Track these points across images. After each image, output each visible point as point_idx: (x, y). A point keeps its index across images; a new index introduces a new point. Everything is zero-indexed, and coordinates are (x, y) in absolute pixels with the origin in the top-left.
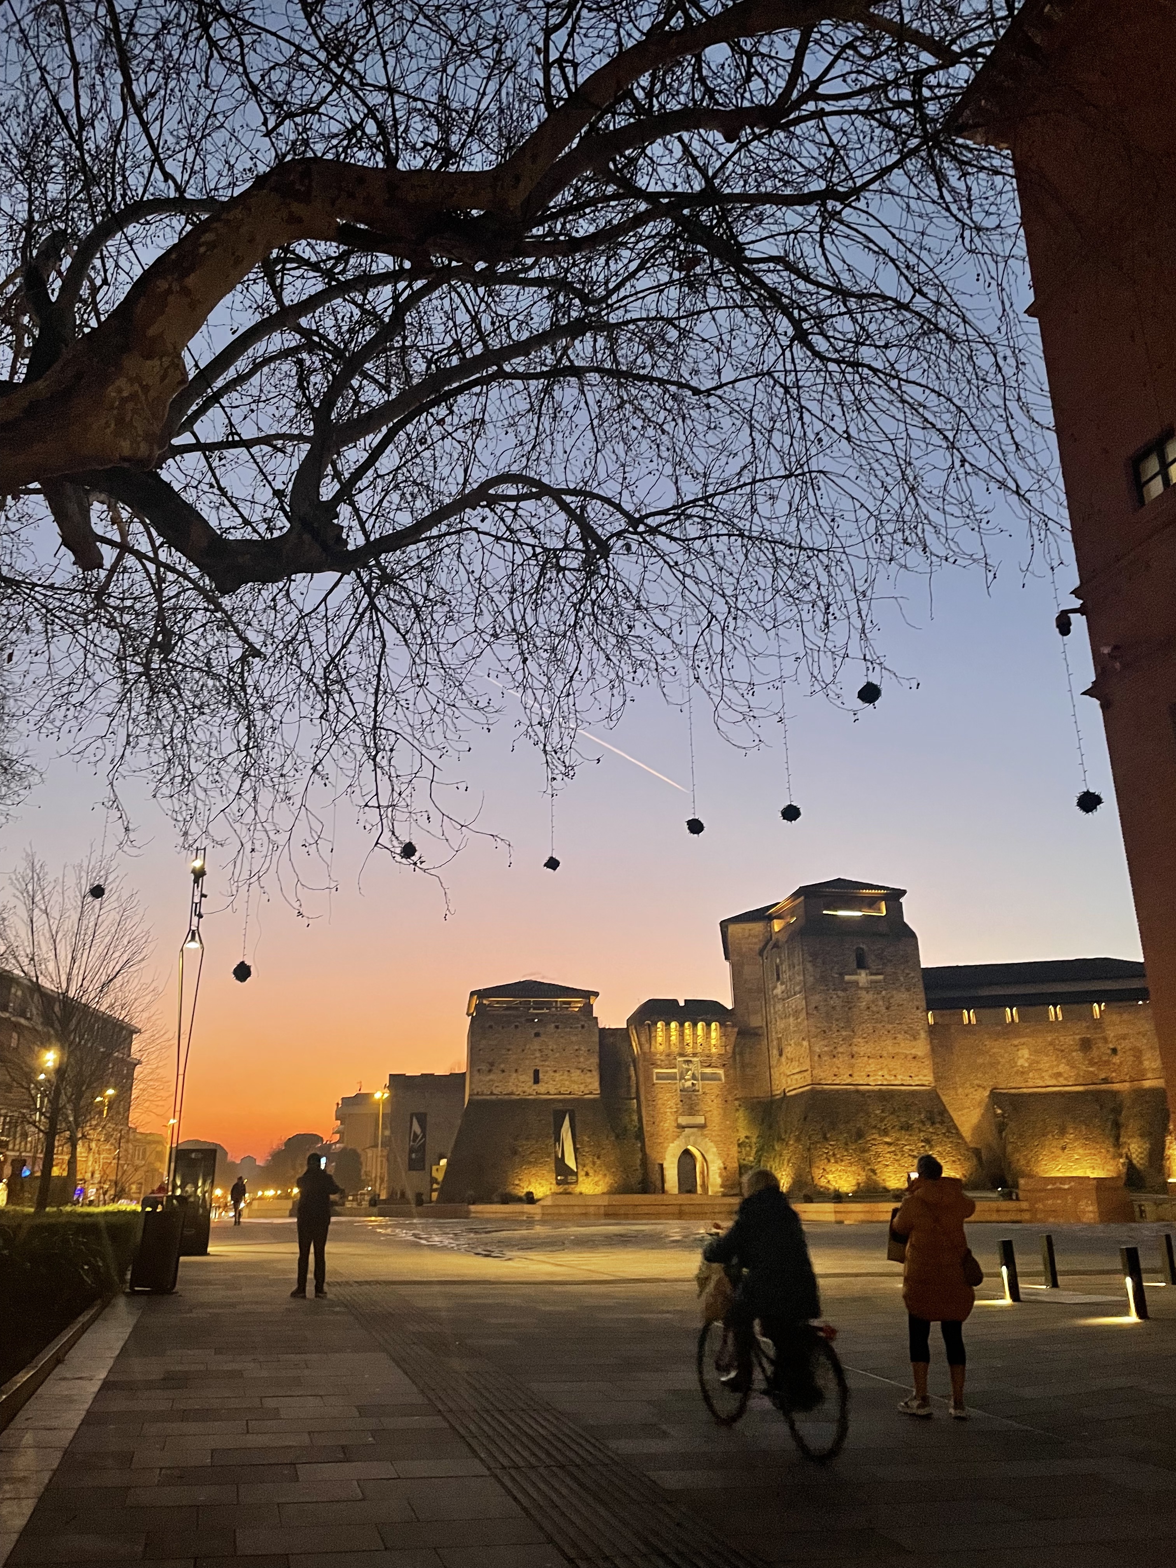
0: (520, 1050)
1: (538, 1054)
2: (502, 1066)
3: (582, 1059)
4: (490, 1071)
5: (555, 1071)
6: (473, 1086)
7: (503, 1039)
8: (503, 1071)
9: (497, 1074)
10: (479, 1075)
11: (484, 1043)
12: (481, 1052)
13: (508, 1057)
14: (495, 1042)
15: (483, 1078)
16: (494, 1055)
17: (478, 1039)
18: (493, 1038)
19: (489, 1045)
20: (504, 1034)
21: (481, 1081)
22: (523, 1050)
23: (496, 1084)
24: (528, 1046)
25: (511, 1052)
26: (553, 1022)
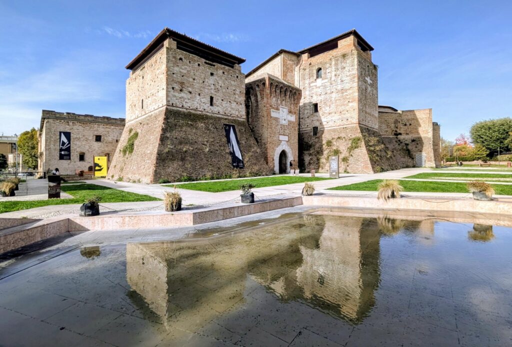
0: (201, 82)
1: (212, 87)
2: (190, 89)
3: (237, 97)
4: (181, 90)
5: (222, 100)
6: (169, 99)
7: (190, 71)
8: (190, 93)
9: (186, 94)
10: (174, 92)
11: (176, 69)
12: (175, 76)
13: (194, 84)
14: (185, 72)
15: (177, 94)
16: (184, 80)
17: (172, 65)
18: (183, 67)
19: (181, 72)
20: (191, 68)
21: (175, 96)
22: (203, 82)
23: (185, 101)
24: (207, 80)
25: (195, 81)
26: (222, 69)
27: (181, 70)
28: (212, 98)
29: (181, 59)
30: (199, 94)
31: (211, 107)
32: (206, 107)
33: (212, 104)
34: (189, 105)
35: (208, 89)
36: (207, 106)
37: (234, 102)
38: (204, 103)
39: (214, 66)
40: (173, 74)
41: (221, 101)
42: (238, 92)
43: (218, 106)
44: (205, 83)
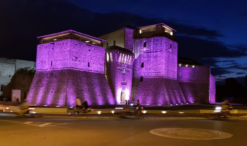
0: (85, 55)
1: (89, 57)
4: (76, 60)
6: (71, 65)
7: (80, 50)
11: (74, 50)
13: (81, 56)
14: (78, 50)
15: (74, 62)
16: (77, 55)
18: (77, 48)
19: (76, 51)
20: (80, 48)
26: (94, 47)
29: (76, 44)
30: (83, 62)
33: (89, 66)
34: (79, 67)
35: (87, 58)
36: (87, 67)
37: (99, 64)
38: (85, 66)
39: (91, 46)
40: (73, 52)
41: (93, 64)
42: (101, 58)
43: (91, 67)
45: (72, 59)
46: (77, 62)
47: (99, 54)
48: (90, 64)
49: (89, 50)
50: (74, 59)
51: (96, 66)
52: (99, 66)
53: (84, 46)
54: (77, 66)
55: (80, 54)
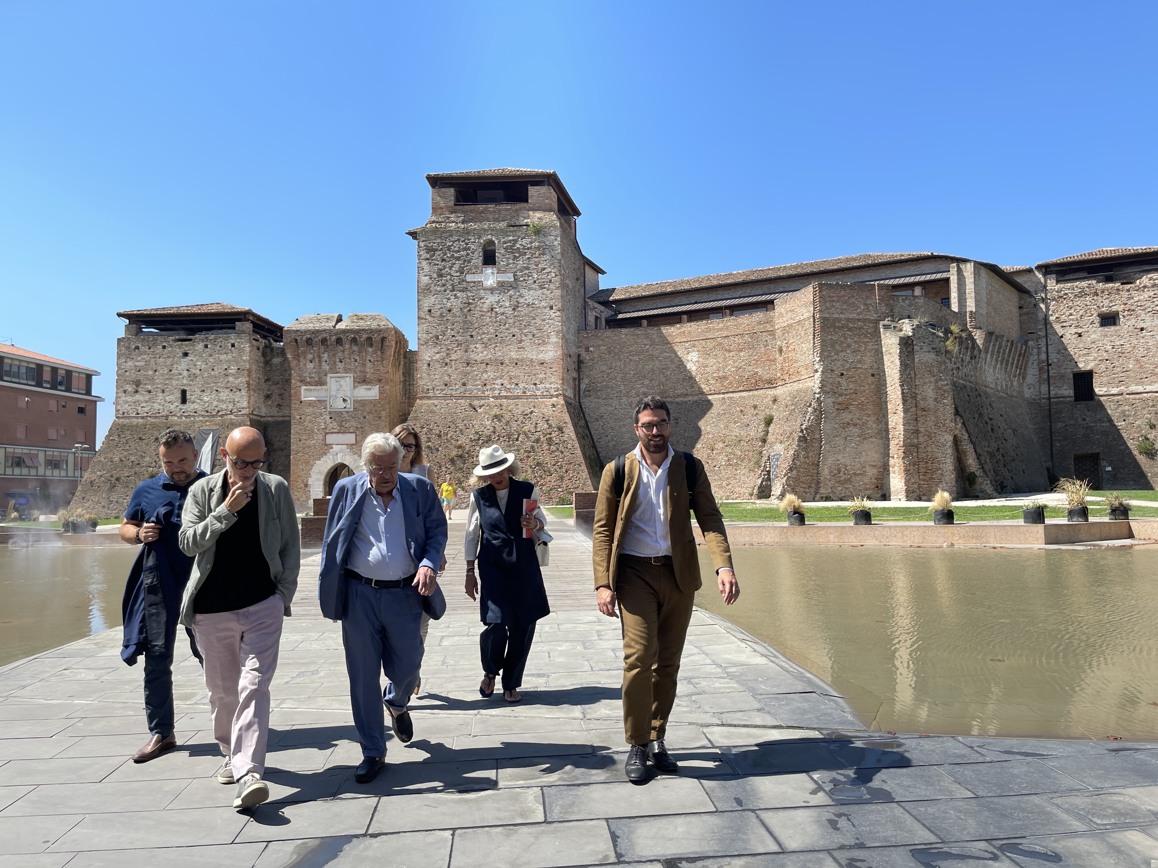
0: (166, 371)
1: (185, 373)
2: (149, 387)
3: (231, 379)
4: (136, 392)
5: (204, 391)
6: (119, 407)
7: (149, 361)
8: (150, 392)
9: (143, 395)
10: (125, 397)
11: (130, 364)
12: (127, 374)
13: (155, 378)
14: (143, 364)
15: (129, 399)
16: (140, 376)
17: (124, 360)
18: (139, 358)
19: (136, 366)
20: (150, 356)
21: (127, 402)
22: (171, 371)
23: (142, 405)
24: (175, 366)
25: (157, 373)
26: (203, 341)
27: (137, 363)
28: (184, 393)
29: (137, 348)
30: (163, 391)
31: (181, 406)
32: (172, 407)
33: (184, 401)
34: (146, 409)
35: (178, 380)
36: (176, 406)
37: (226, 391)
38: (169, 402)
39: (190, 340)
40: (126, 371)
41: (201, 394)
42: (233, 370)
43: (193, 403)
44: (172, 372)
45: (125, 391)
46: (138, 397)
47: (223, 357)
48: (188, 396)
49: (186, 354)
50: (130, 388)
51: (213, 396)
52: (224, 395)
53: (164, 347)
54: (140, 409)
55: (150, 373)
